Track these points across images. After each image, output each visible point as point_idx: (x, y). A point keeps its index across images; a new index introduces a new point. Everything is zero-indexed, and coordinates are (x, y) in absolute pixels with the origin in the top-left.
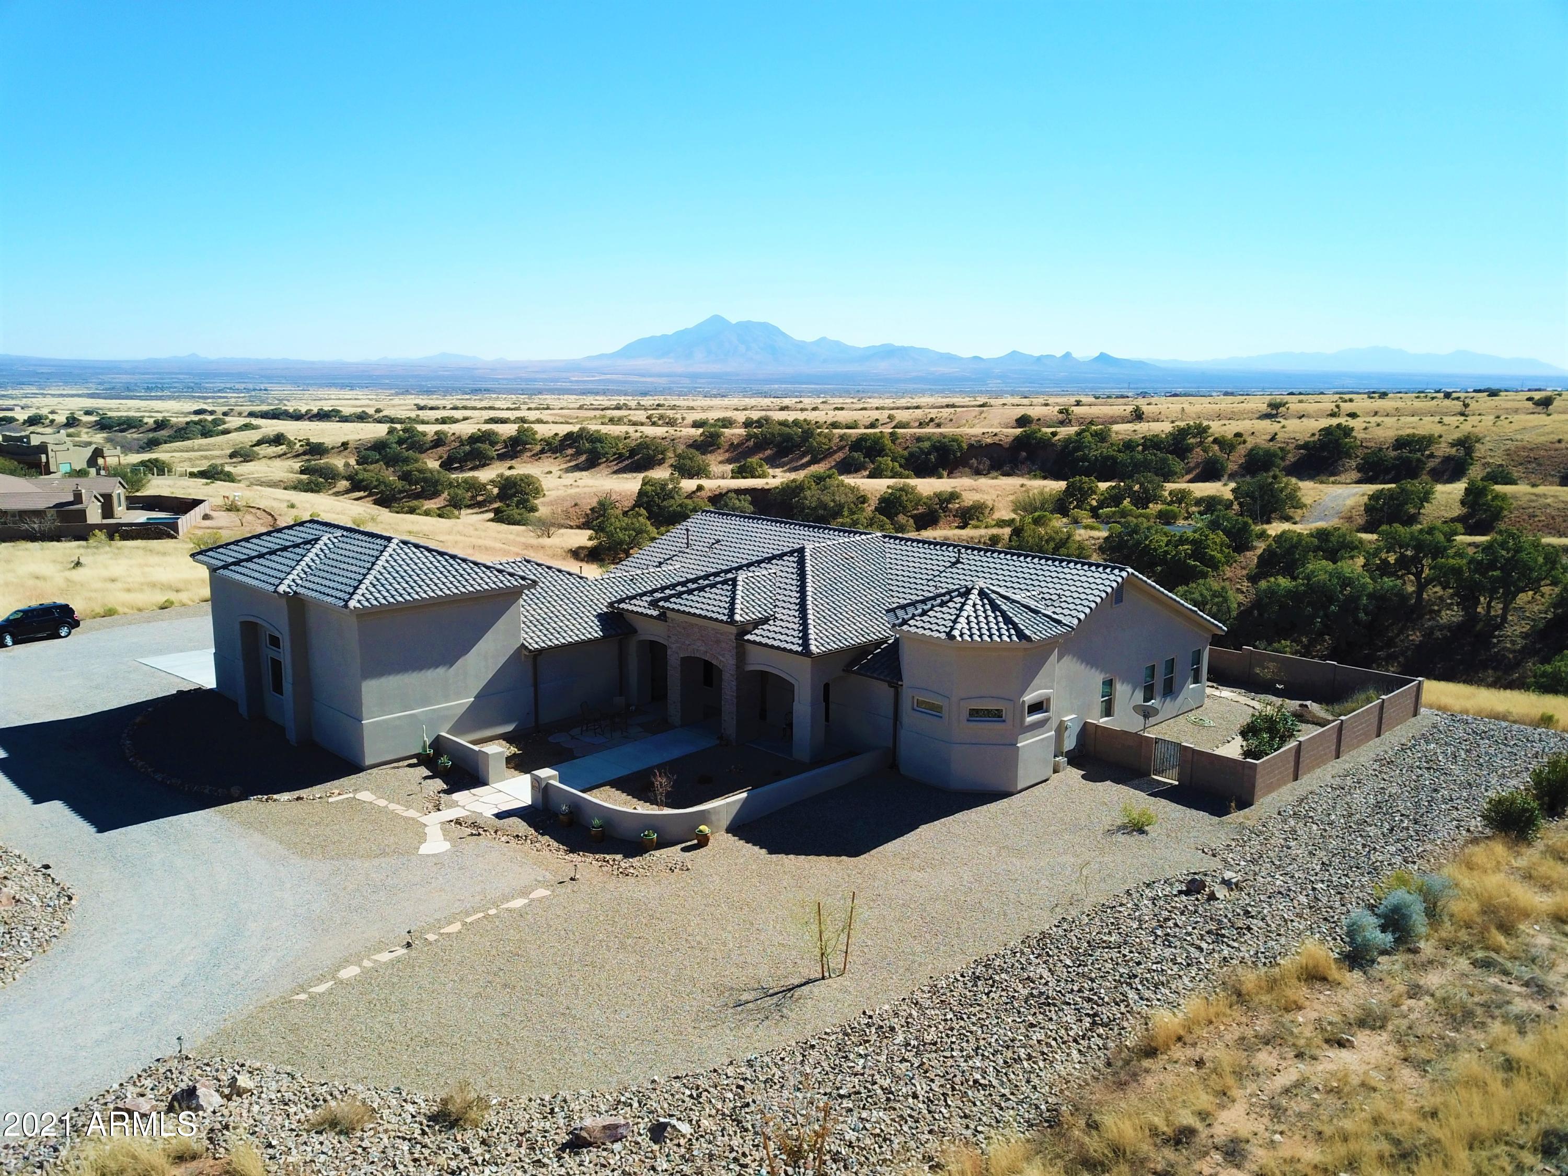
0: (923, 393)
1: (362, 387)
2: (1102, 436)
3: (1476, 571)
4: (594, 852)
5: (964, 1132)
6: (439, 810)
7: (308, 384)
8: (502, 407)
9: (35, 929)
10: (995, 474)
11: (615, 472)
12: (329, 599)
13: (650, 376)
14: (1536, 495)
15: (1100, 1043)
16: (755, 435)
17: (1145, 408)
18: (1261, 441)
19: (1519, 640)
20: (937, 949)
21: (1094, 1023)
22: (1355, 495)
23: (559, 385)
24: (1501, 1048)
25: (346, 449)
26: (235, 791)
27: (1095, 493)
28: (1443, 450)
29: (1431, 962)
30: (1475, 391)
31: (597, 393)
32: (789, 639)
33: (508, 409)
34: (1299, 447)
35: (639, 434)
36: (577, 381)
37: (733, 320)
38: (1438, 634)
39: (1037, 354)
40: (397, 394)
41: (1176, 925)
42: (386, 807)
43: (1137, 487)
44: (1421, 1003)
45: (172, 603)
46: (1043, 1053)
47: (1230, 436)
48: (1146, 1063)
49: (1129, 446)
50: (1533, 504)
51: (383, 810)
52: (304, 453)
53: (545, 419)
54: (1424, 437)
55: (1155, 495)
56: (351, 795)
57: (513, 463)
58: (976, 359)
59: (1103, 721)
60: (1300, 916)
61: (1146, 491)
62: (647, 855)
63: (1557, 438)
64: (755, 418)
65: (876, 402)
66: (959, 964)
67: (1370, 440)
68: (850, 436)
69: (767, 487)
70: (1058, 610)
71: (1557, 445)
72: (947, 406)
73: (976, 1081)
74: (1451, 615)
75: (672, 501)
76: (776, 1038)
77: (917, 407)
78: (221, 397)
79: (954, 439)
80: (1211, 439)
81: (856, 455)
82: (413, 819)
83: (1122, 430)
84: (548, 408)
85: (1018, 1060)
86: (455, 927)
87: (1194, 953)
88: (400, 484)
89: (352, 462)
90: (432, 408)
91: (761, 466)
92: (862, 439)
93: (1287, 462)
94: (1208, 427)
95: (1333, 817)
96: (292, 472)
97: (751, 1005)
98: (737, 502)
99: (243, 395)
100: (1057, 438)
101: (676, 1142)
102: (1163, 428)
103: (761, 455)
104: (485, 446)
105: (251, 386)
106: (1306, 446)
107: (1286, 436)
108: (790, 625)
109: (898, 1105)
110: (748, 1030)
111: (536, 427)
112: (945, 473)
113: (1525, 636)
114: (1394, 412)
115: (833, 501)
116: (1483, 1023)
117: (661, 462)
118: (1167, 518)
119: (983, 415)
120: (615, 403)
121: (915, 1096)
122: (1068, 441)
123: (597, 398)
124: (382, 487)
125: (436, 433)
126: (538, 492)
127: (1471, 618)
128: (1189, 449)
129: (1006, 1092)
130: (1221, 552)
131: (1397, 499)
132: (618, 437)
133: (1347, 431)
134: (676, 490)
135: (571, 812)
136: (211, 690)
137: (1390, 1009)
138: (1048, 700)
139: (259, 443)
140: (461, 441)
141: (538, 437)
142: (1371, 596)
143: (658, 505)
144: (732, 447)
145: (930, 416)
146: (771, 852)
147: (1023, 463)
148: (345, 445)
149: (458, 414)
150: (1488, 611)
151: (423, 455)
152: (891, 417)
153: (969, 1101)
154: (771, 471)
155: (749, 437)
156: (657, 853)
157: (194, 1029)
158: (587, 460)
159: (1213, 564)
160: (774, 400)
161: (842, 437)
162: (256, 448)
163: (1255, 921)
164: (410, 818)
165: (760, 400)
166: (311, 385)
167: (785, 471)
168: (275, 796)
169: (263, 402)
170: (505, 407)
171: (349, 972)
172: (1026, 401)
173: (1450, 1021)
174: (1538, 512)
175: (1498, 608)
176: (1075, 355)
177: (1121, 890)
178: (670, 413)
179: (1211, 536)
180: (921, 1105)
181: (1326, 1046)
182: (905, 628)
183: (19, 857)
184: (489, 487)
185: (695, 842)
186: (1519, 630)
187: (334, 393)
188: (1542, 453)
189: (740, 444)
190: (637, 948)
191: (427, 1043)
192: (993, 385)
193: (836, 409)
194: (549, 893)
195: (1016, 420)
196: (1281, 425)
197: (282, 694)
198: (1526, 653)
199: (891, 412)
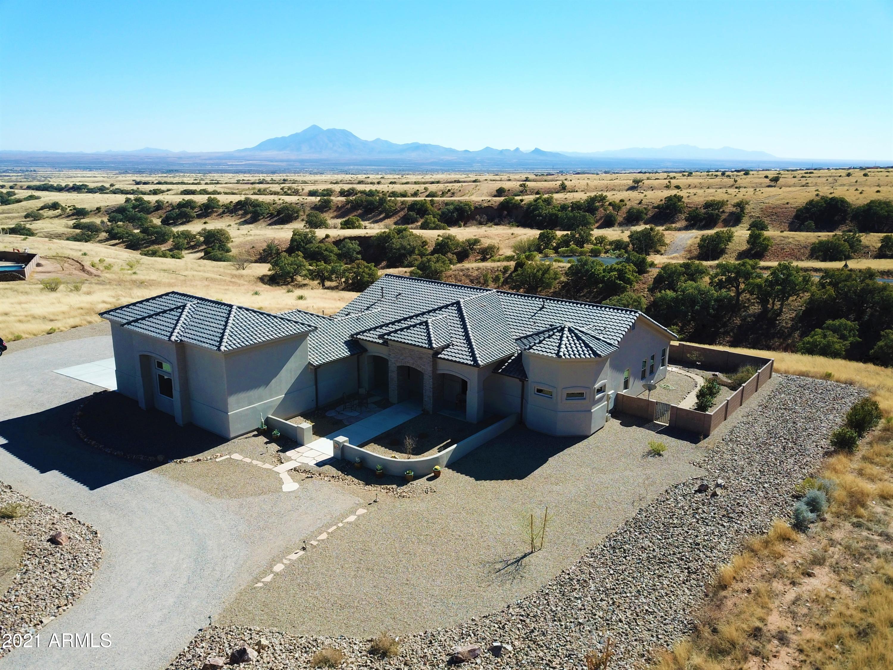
0: (437, 171)
1: (97, 169)
2: (548, 202)
3: (769, 286)
4: (380, 484)
5: (652, 639)
6: (282, 463)
7: (61, 168)
8: (189, 182)
9: (87, 555)
10: (490, 224)
11: (270, 225)
12: (206, 345)
13: (276, 161)
14: (784, 237)
15: (695, 582)
16: (351, 202)
17: (567, 183)
18: (634, 204)
19: (789, 322)
20: (584, 531)
21: (689, 572)
22: (691, 238)
23: (221, 167)
24: (882, 571)
25: (99, 212)
26: (160, 458)
27: (554, 239)
28: (729, 209)
29: (833, 526)
30: (736, 171)
31: (245, 172)
32: (465, 357)
33: (193, 184)
34: (654, 208)
35: (281, 201)
36: (232, 165)
37: (325, 128)
38: (749, 319)
39: (500, 148)
40: (120, 173)
41: (704, 512)
42: (251, 462)
43: (577, 236)
44: (837, 549)
45: (55, 330)
46: (672, 592)
47: (617, 201)
48: (724, 593)
49: (564, 208)
50: (783, 242)
51: (250, 465)
52: (73, 215)
53: (219, 190)
54: (719, 202)
55: (587, 240)
56: (228, 456)
57: (206, 220)
58: (466, 151)
59: (624, 392)
60: (762, 503)
61: (582, 237)
62: (409, 484)
63: (786, 202)
64: (346, 189)
65: (412, 178)
66: (599, 539)
67: (691, 203)
68: (407, 201)
69: (367, 235)
70: (606, 336)
71: (787, 206)
72: (455, 182)
73: (647, 610)
74: (756, 309)
75: (312, 245)
76: (524, 590)
77: (438, 182)
78: (6, 176)
79: (467, 204)
80: (608, 203)
81: (411, 213)
82: (270, 470)
83: (558, 197)
84: (218, 183)
85: (662, 597)
86: (324, 536)
87: (723, 529)
88: (142, 236)
89: (106, 219)
90: (145, 183)
91: (358, 221)
92: (415, 203)
93: (648, 216)
94: (606, 196)
95: (749, 440)
96: (67, 227)
97: (502, 571)
98: (350, 245)
99: (20, 174)
100: (523, 203)
101: (508, 656)
102: (581, 197)
103: (355, 213)
104: (188, 210)
105: (24, 169)
106: (658, 207)
107: (647, 201)
108: (463, 349)
109: (615, 627)
110: (508, 586)
111: (218, 197)
112: (462, 224)
113: (792, 319)
114: (699, 185)
115: (409, 245)
116: (869, 558)
117: (296, 218)
118: (595, 253)
119: (478, 188)
120: (257, 178)
121: (621, 621)
122: (530, 205)
123: (245, 175)
124: (130, 238)
125: (157, 202)
126: (228, 239)
127: (765, 310)
128: (596, 209)
129: (662, 614)
130: (633, 275)
131: (715, 241)
132: (269, 204)
133: (680, 198)
134: (314, 237)
135: (361, 462)
136: (114, 391)
137: (824, 554)
138: (605, 386)
139: (42, 208)
140: (173, 206)
141: (220, 203)
142: (716, 300)
143: (303, 247)
144: (338, 208)
145: (448, 188)
146: (477, 479)
147: (505, 218)
148: (98, 209)
149: (163, 187)
150: (773, 307)
151: (149, 216)
152: (426, 189)
153: (647, 621)
154: (363, 223)
155: (348, 202)
156: (415, 482)
157: (210, 609)
158: (251, 217)
159: (629, 282)
160: (352, 176)
161: (403, 203)
162: (41, 212)
163: (744, 508)
164: (268, 469)
165: (343, 176)
166: (64, 168)
167: (370, 223)
168: (184, 460)
169: (34, 179)
170: (191, 182)
171: (279, 568)
172: (497, 178)
173: (853, 558)
174: (785, 247)
175: (778, 305)
176: (521, 149)
177: (662, 490)
178: (294, 186)
179: (628, 267)
180: (626, 626)
181: (802, 577)
182: (531, 351)
183: (50, 508)
184: (197, 237)
185: (433, 474)
186: (788, 316)
187: (79, 173)
188: (779, 210)
189: (343, 207)
190: (428, 541)
191: (342, 608)
192: (477, 166)
193: (391, 183)
194: (365, 511)
195: (497, 191)
196: (644, 195)
197: (172, 397)
198: (793, 329)
199: (426, 185)
